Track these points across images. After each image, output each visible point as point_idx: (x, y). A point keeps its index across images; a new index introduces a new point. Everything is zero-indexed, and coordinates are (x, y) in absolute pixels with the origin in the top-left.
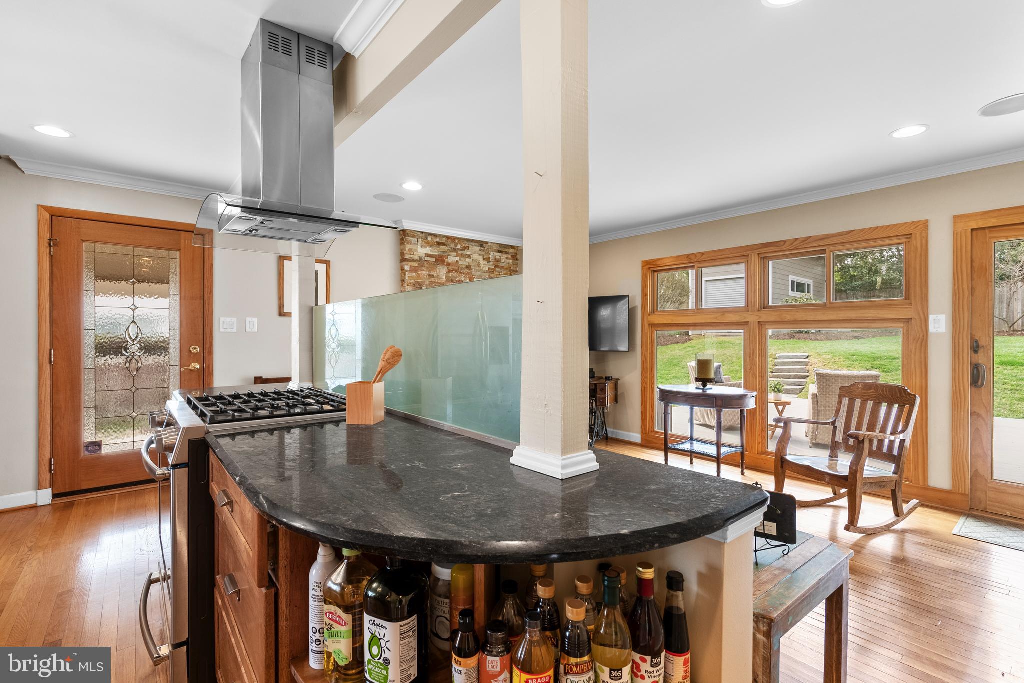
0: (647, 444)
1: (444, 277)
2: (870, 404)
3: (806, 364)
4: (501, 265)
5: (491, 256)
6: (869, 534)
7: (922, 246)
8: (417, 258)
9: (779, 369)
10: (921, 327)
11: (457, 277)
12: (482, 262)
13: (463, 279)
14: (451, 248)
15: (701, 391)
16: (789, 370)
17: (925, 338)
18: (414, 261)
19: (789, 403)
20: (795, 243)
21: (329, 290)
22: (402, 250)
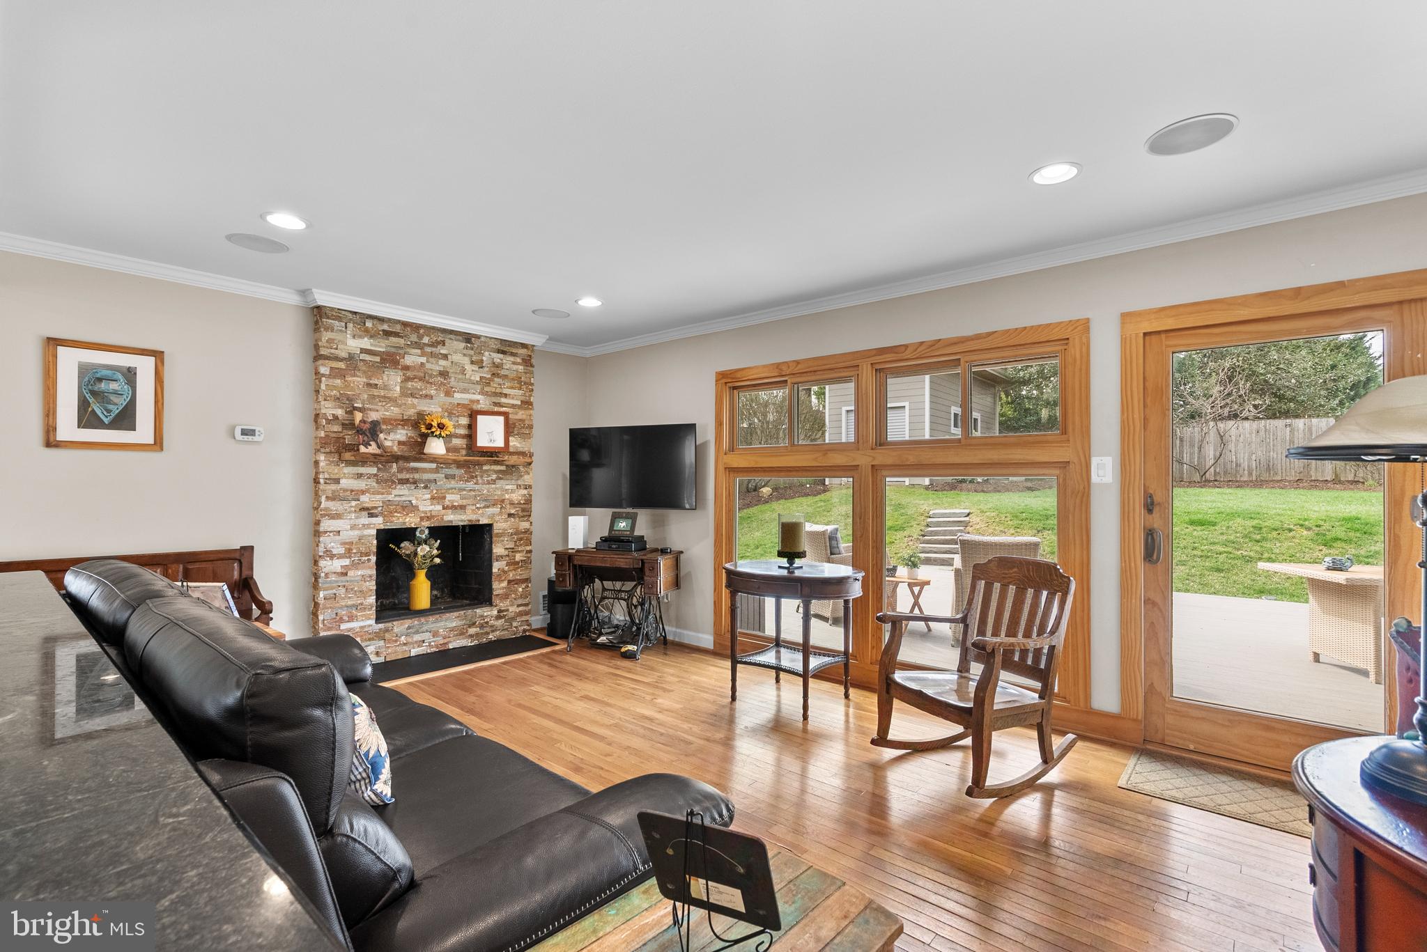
0: (721, 652)
1: (398, 388)
2: (1012, 589)
3: (966, 524)
4: (503, 372)
5: (484, 358)
6: (1002, 798)
7: (1081, 357)
8: (344, 355)
9: (932, 531)
10: (1082, 476)
11: (421, 390)
12: (469, 367)
13: (433, 392)
14: (411, 342)
15: (785, 573)
16: (945, 533)
17: (1086, 490)
18: (337, 359)
19: (928, 583)
20: (919, 350)
21: (160, 404)
22: (316, 341)
